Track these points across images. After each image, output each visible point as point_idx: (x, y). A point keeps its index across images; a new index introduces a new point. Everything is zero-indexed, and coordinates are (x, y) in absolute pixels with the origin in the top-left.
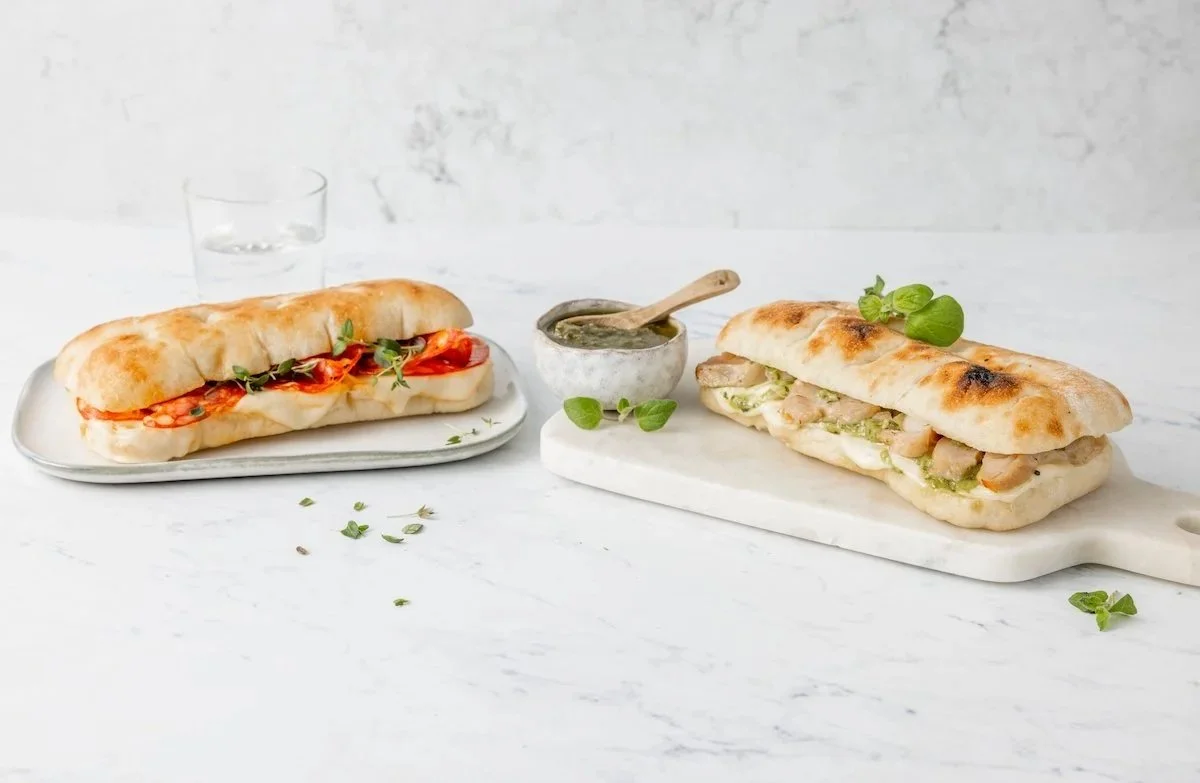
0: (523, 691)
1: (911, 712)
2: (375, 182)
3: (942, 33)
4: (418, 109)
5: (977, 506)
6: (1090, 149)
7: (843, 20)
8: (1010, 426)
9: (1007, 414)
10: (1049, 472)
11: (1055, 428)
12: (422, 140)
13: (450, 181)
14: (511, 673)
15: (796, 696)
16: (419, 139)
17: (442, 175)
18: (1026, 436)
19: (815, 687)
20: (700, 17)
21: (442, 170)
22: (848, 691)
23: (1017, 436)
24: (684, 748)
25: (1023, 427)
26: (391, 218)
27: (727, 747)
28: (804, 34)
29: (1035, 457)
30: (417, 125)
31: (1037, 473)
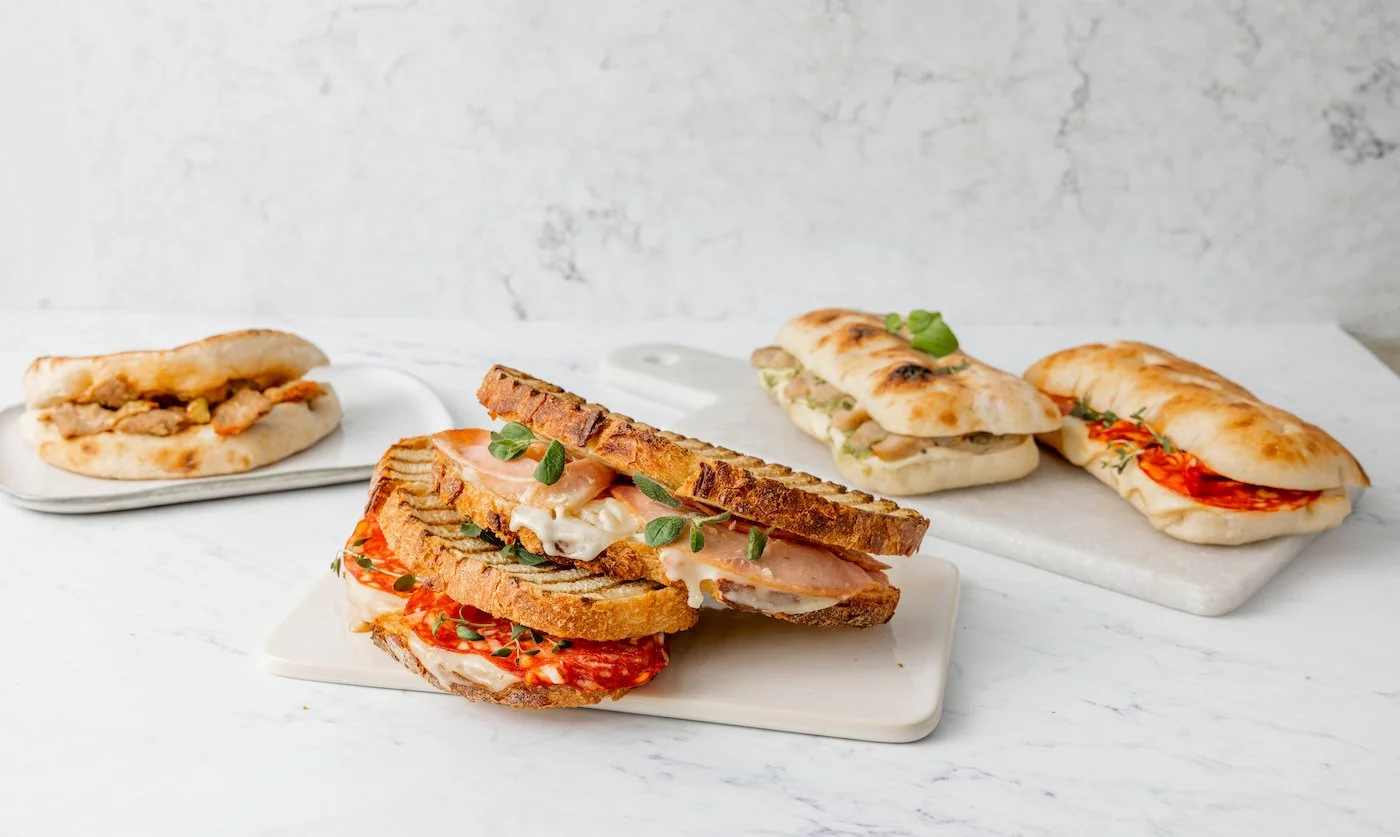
0: (669, 775)
1: (1049, 794)
2: (506, 280)
3: (1062, 133)
4: (549, 209)
5: (868, 471)
6: (1207, 244)
7: (964, 120)
8: (908, 411)
9: (909, 402)
10: (936, 453)
11: (950, 419)
12: (553, 239)
13: (581, 279)
14: (656, 757)
15: (936, 779)
16: (550, 238)
17: (572, 273)
18: (918, 421)
19: (955, 770)
20: (826, 118)
21: (573, 268)
22: (987, 774)
23: (911, 420)
24: (829, 830)
25: (918, 413)
26: (522, 315)
27: (870, 829)
28: (927, 135)
29: (925, 439)
30: (548, 226)
31: (924, 452)
